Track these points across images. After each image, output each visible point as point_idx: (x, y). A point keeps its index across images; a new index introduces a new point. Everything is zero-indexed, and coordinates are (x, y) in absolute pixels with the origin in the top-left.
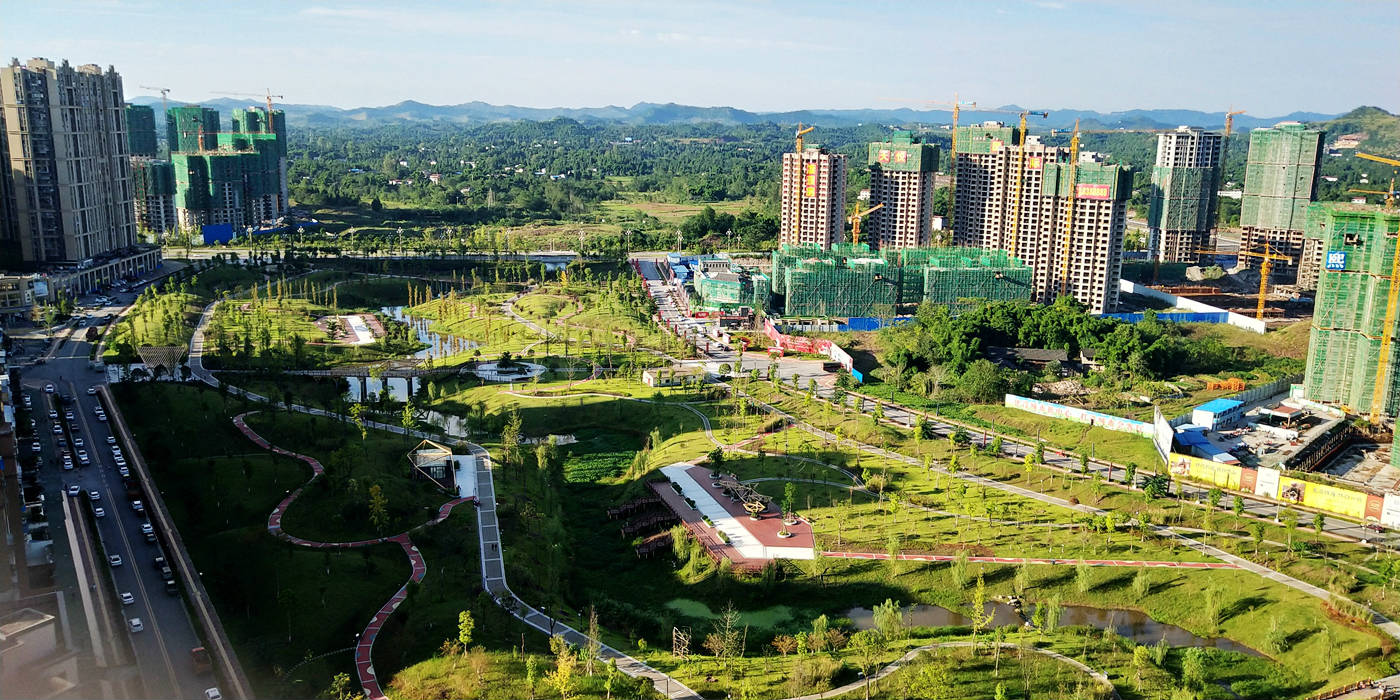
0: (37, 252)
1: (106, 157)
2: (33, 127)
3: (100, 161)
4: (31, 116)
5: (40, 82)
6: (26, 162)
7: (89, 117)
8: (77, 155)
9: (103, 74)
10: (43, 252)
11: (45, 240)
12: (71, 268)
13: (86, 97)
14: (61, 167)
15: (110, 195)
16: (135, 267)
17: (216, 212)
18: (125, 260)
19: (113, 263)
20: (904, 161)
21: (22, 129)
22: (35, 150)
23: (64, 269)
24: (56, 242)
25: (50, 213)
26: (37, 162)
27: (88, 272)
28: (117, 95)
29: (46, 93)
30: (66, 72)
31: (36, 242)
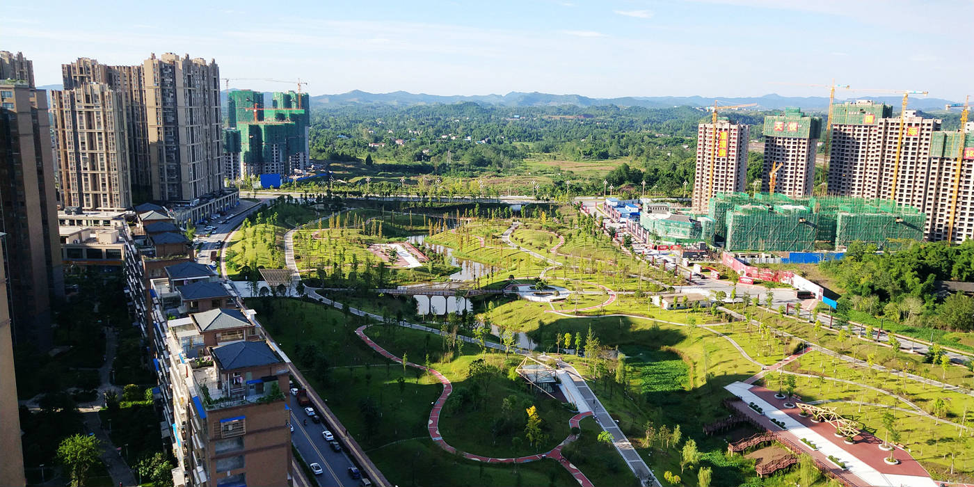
0: (163, 193)
1: (208, 125)
2: (164, 104)
3: (205, 127)
4: (163, 94)
5: (170, 70)
6: (158, 128)
7: (199, 95)
8: (192, 123)
9: (208, 64)
10: (167, 194)
11: (169, 185)
12: (186, 205)
13: (198, 82)
14: (183, 133)
15: (209, 153)
16: (224, 205)
17: (267, 165)
18: (218, 200)
19: (212, 201)
20: (795, 130)
21: (157, 104)
22: (165, 119)
23: (181, 206)
24: (176, 187)
25: (173, 166)
26: (166, 129)
27: (197, 208)
28: (216, 82)
29: (174, 78)
30: (188, 63)
31: (163, 187)
